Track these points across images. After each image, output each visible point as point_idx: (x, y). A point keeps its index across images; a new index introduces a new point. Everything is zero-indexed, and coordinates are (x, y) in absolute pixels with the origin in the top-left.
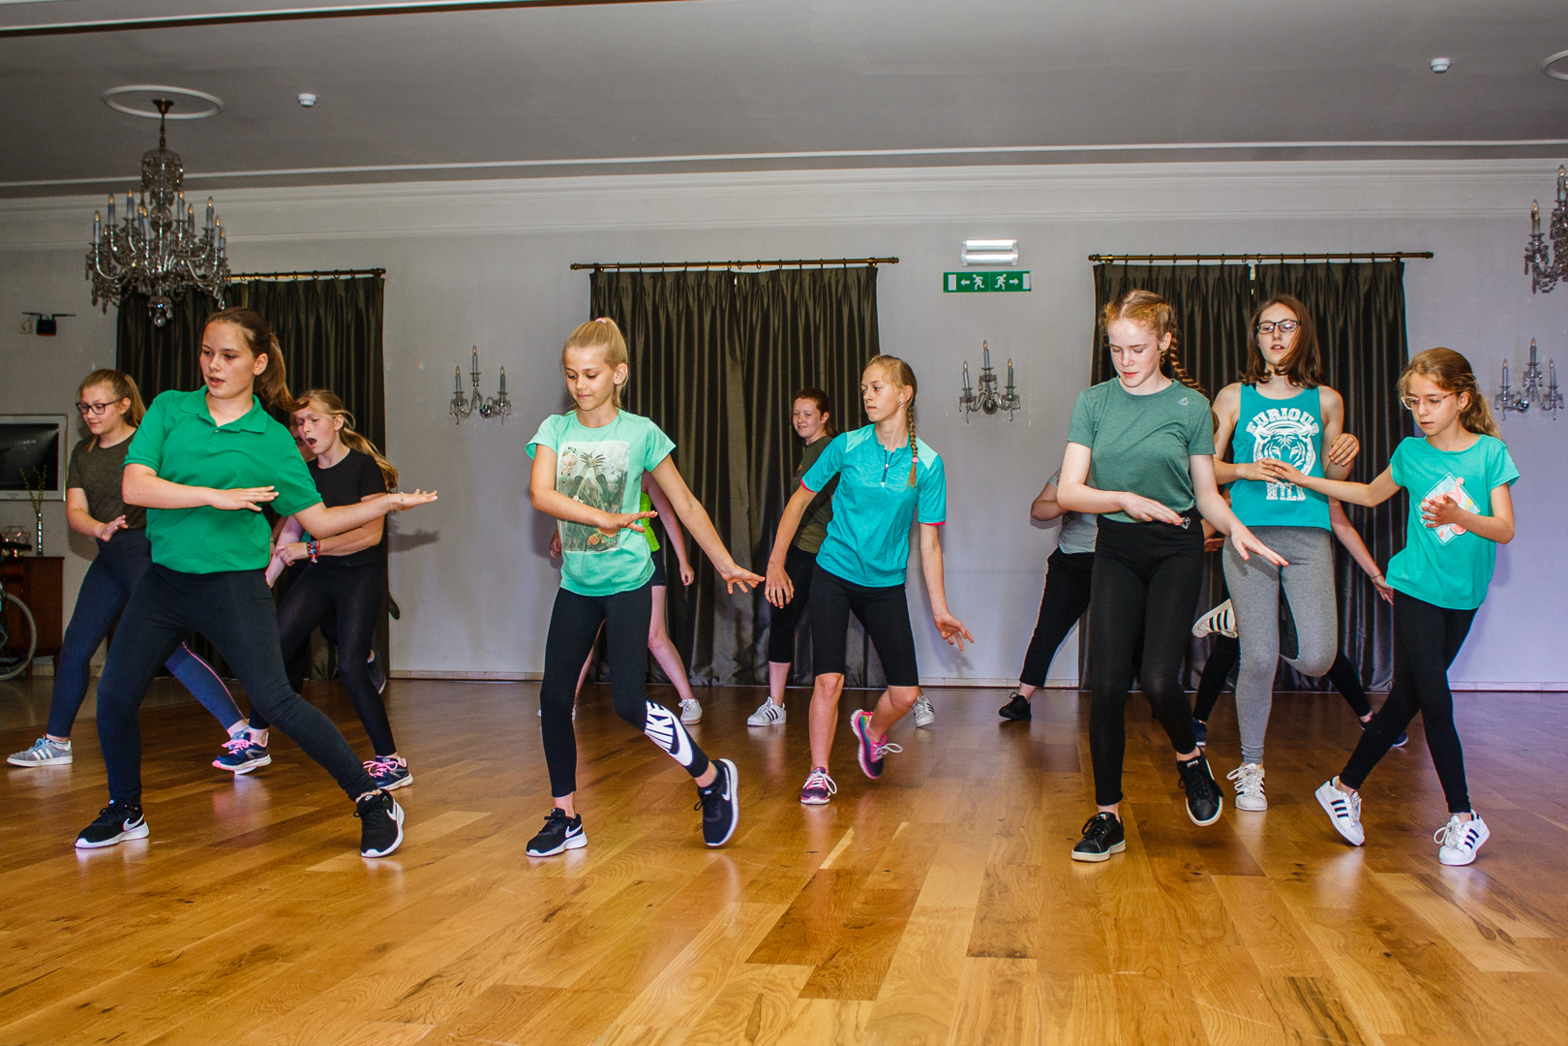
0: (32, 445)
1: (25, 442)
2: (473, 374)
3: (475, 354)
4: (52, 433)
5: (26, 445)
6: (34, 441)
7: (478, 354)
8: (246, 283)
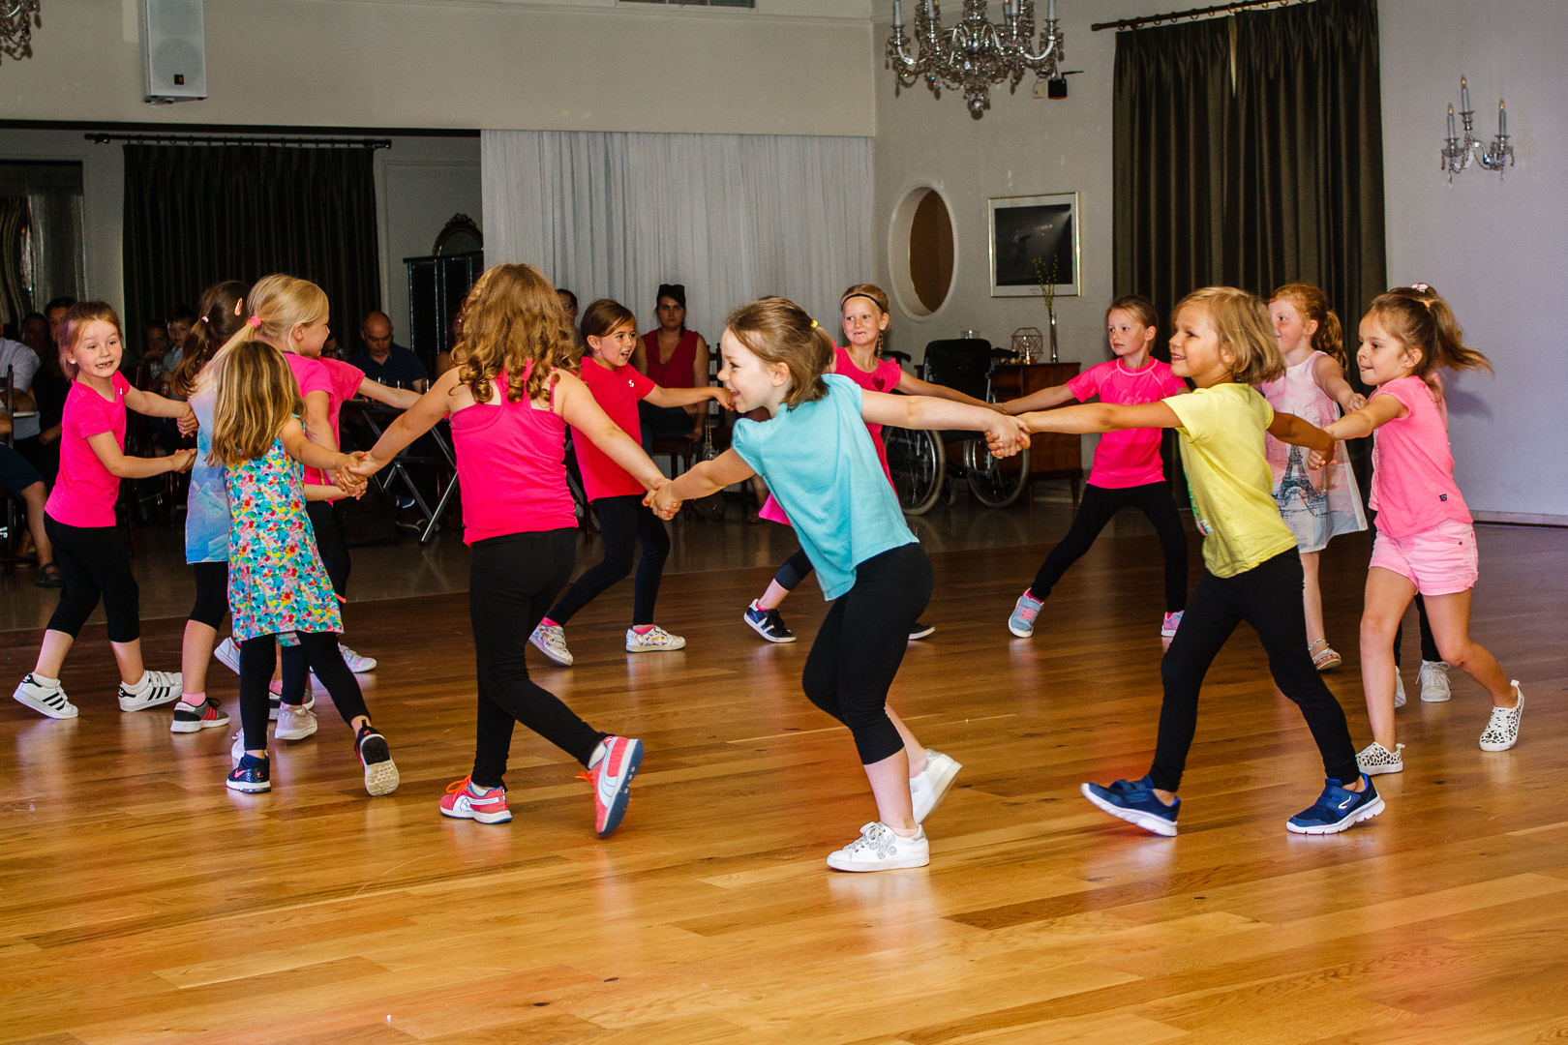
0: (1050, 230)
1: (1043, 228)
2: (1464, 114)
3: (1464, 87)
4: (1065, 216)
5: (1043, 231)
6: (1051, 226)
7: (1468, 86)
8: (1233, 15)
